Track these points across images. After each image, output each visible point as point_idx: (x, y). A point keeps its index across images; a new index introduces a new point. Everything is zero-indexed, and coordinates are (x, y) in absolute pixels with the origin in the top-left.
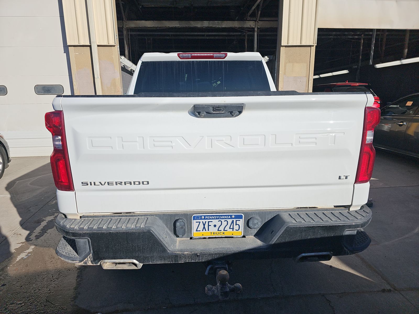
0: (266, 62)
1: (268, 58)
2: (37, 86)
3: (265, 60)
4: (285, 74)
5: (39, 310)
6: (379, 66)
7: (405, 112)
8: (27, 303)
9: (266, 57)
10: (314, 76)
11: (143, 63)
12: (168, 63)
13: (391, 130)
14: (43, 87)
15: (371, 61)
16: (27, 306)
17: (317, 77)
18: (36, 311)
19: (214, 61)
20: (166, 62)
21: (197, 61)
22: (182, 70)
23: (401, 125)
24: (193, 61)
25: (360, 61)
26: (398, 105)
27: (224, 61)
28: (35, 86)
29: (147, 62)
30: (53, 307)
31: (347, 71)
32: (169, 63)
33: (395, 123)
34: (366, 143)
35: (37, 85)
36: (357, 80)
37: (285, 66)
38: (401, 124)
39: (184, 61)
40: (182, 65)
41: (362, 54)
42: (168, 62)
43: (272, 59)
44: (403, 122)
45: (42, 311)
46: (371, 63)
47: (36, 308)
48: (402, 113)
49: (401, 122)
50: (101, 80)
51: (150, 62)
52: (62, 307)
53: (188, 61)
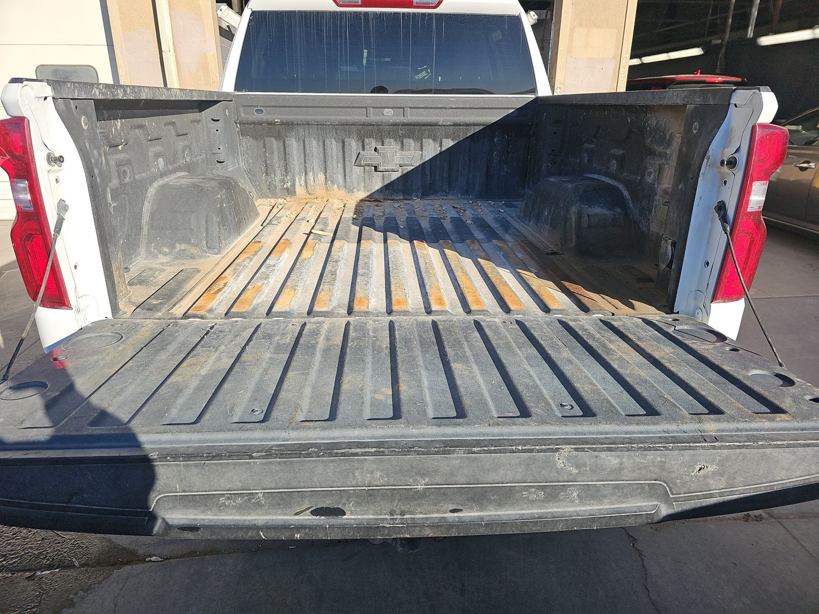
0: (532, 24)
1: (536, 17)
2: (40, 67)
3: (528, 20)
4: (569, 51)
5: (31, 548)
6: (766, 41)
7: (813, 142)
8: (5, 533)
9: (532, 13)
10: (630, 59)
11: (253, 13)
12: (310, 16)
13: (781, 177)
14: (55, 70)
15: (752, 29)
16: (7, 539)
17: (636, 62)
18: (23, 550)
19: (414, 14)
20: (306, 12)
21: (375, 14)
22: (341, 33)
23: (805, 169)
24: (366, 14)
25: (728, 30)
26: (801, 126)
27: (437, 14)
28: (38, 67)
29: (263, 11)
30: (59, 543)
31: (700, 49)
32: (312, 16)
33: (791, 163)
34: (749, 210)
35: (42, 65)
36: (718, 71)
37: (571, 35)
38: (805, 165)
39: (345, 13)
40: (341, 20)
41: (733, 16)
42: (311, 13)
43: (544, 18)
44: (808, 162)
45: (37, 550)
46: (750, 34)
47: (25, 543)
48: (807, 144)
49: (804, 163)
50: (176, 56)
51: (270, 12)
52: (77, 544)
53: (356, 13)
